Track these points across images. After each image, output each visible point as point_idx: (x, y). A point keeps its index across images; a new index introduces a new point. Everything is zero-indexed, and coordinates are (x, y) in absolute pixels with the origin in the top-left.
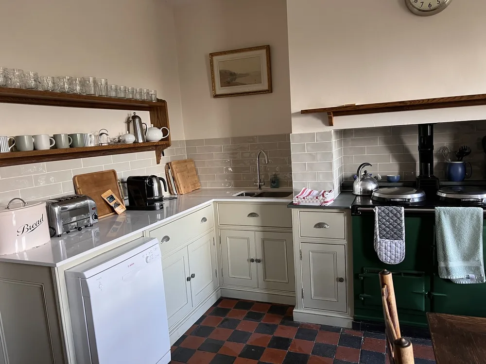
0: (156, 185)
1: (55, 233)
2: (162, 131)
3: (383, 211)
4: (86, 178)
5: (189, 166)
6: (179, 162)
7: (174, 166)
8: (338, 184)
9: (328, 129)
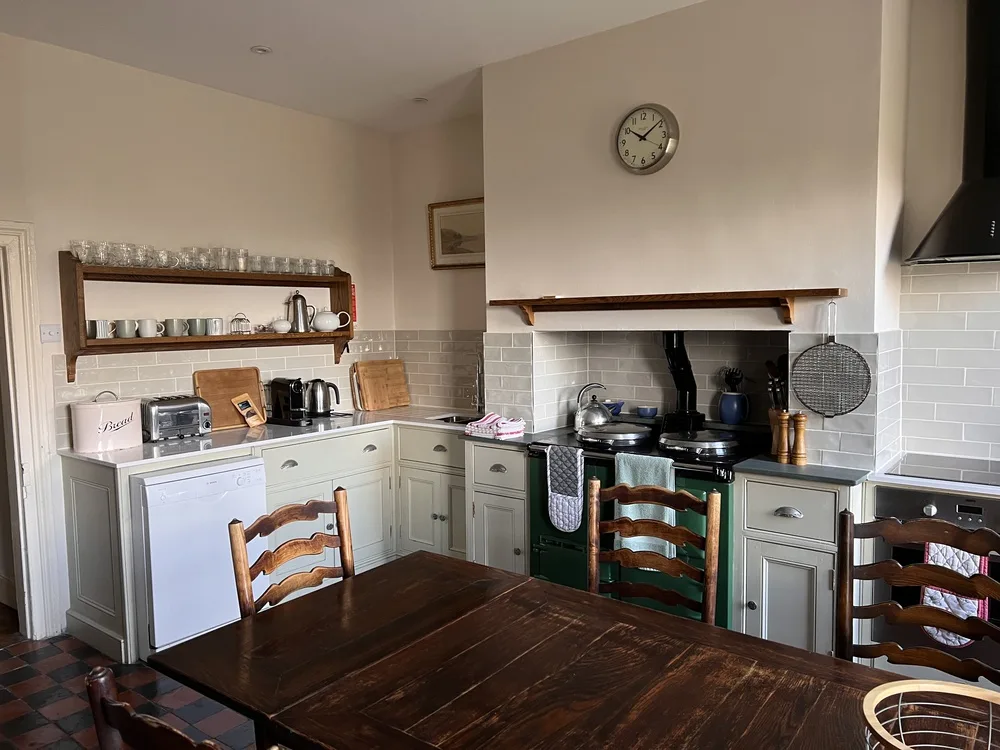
0: (320, 394)
1: (150, 438)
2: (340, 318)
3: (555, 452)
4: (211, 376)
5: (391, 370)
6: (372, 363)
7: (360, 369)
8: (556, 413)
9: (528, 329)
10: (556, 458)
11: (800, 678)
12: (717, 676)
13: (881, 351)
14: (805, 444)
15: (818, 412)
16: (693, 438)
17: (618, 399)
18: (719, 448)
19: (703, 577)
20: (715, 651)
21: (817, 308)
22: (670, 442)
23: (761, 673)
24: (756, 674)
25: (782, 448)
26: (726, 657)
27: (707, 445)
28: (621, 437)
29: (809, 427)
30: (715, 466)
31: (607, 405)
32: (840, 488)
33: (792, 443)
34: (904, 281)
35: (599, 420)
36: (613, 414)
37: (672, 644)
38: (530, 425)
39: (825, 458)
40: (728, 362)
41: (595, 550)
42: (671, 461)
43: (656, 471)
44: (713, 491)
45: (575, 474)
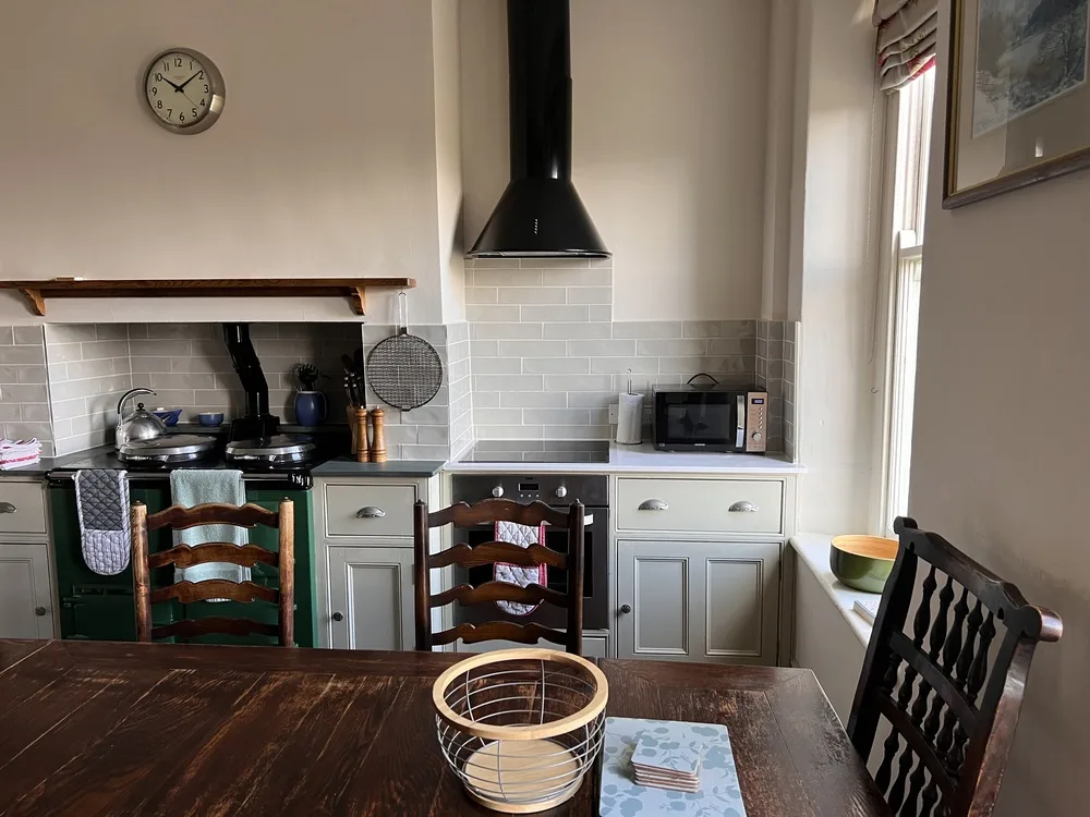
3: (88, 478)
8: (88, 427)
9: (35, 321)
10: (88, 485)
11: (379, 680)
12: (292, 701)
13: (450, 344)
14: (384, 439)
15: (395, 406)
16: (267, 445)
17: (173, 407)
18: (296, 452)
19: (278, 597)
20: (290, 675)
21: (388, 298)
22: (238, 451)
23: (339, 685)
24: (333, 689)
25: (362, 447)
26: (302, 678)
27: (282, 451)
28: (178, 451)
29: (387, 422)
30: (290, 473)
31: (159, 415)
32: (419, 480)
33: (371, 441)
34: (467, 274)
35: (149, 433)
36: (168, 425)
37: (241, 678)
38: (49, 447)
39: (405, 453)
40: (302, 357)
41: (143, 590)
42: (240, 472)
43: (222, 485)
44: (284, 500)
45: (117, 502)
